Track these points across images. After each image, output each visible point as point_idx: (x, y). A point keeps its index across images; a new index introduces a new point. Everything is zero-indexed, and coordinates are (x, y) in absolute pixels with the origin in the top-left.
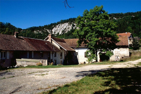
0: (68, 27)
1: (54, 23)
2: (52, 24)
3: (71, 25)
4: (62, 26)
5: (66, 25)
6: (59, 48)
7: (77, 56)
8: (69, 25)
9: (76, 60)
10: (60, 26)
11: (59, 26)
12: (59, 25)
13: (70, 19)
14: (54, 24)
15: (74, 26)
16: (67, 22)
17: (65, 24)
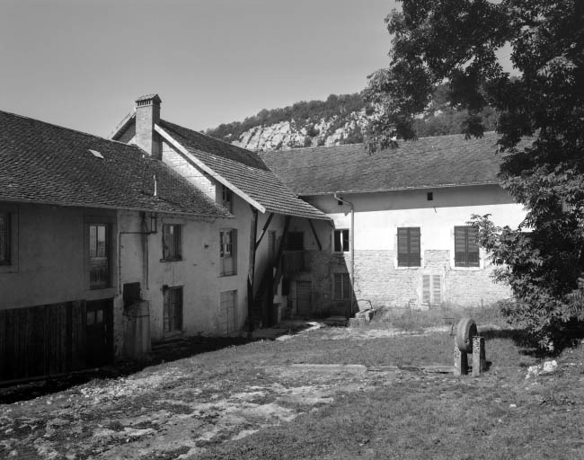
0: (287, 140)
1: (231, 122)
2: (222, 127)
3: (304, 131)
4: (266, 135)
5: (282, 131)
6: (210, 192)
7: (347, 254)
8: (293, 132)
9: (338, 285)
10: (258, 133)
11: (253, 134)
12: (252, 130)
13: (296, 107)
14: (230, 126)
15: (313, 133)
16: (284, 120)
17: (278, 126)
